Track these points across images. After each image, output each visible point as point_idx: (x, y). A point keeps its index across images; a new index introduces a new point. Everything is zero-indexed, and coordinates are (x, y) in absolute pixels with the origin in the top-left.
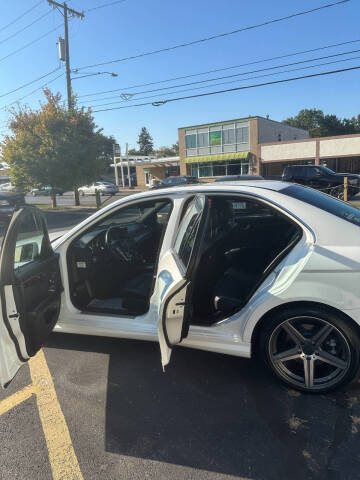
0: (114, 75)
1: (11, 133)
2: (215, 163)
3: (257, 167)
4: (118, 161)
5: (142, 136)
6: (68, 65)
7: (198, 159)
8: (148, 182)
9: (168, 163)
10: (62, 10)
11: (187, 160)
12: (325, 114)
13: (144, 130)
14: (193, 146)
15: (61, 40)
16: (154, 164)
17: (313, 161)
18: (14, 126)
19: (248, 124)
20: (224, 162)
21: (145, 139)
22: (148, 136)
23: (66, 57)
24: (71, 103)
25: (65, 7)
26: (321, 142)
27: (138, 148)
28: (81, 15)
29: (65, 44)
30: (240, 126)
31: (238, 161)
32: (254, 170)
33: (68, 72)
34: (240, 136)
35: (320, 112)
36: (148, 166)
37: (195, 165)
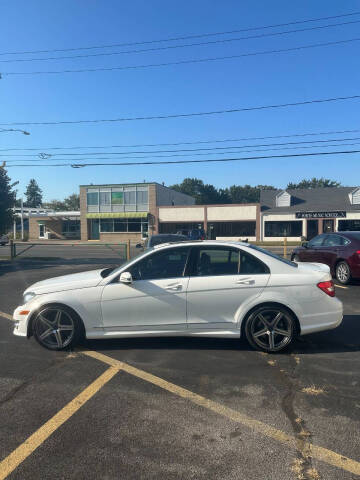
0: (26, 133)
2: (116, 220)
3: (156, 226)
5: (30, 188)
7: (100, 216)
8: (42, 235)
9: (65, 217)
11: (88, 216)
12: (205, 184)
13: (33, 182)
14: (94, 203)
16: (51, 217)
17: (202, 223)
19: (147, 189)
20: (125, 219)
22: (37, 188)
26: (209, 209)
30: (139, 189)
31: (139, 220)
32: (153, 229)
34: (140, 198)
35: (201, 182)
36: (44, 219)
37: (97, 221)
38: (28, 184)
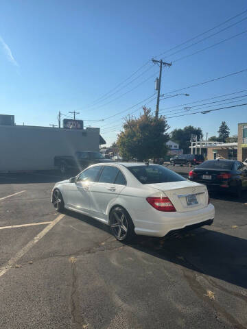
0: (187, 95)
1: (124, 130)
4: (194, 144)
5: (221, 127)
6: (159, 93)
10: (160, 64)
11: (243, 146)
13: (224, 123)
15: (157, 79)
18: (125, 127)
21: (224, 130)
22: (226, 127)
23: (158, 88)
24: (157, 113)
25: (161, 62)
27: (217, 136)
28: (170, 65)
29: (159, 81)
33: (159, 96)
36: (217, 149)
38: (221, 125)
